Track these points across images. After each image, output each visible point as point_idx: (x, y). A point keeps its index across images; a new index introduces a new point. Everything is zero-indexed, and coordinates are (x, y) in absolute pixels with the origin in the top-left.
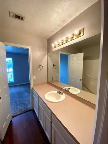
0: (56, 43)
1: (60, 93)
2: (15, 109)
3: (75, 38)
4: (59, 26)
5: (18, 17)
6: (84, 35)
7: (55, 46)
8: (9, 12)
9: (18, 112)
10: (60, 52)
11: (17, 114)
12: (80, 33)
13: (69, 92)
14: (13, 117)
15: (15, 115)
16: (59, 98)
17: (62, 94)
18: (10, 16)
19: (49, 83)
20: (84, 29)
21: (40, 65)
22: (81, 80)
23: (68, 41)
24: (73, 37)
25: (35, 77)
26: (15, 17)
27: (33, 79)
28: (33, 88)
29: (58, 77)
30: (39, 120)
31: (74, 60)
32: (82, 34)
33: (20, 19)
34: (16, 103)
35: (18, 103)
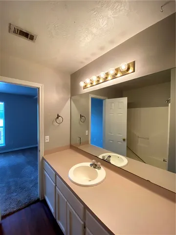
0: (88, 81)
1: (94, 166)
2: (6, 199)
3: (119, 75)
4: (93, 54)
5: (26, 35)
6: (134, 71)
7: (86, 86)
8: (10, 24)
9: (14, 207)
10: (91, 96)
11: (12, 210)
12: (128, 69)
13: (110, 163)
14: (4, 217)
15: (8, 212)
16: (96, 176)
17: (99, 168)
18: (9, 32)
19: (73, 147)
20: (134, 62)
21: (58, 116)
22: (124, 140)
23: (107, 79)
24: (116, 74)
25: (47, 137)
26: (19, 34)
27: (44, 140)
28: (43, 159)
29: (88, 135)
30: (57, 221)
31: (113, 108)
32: (131, 70)
33: (27, 38)
34: (9, 188)
35: (13, 188)
